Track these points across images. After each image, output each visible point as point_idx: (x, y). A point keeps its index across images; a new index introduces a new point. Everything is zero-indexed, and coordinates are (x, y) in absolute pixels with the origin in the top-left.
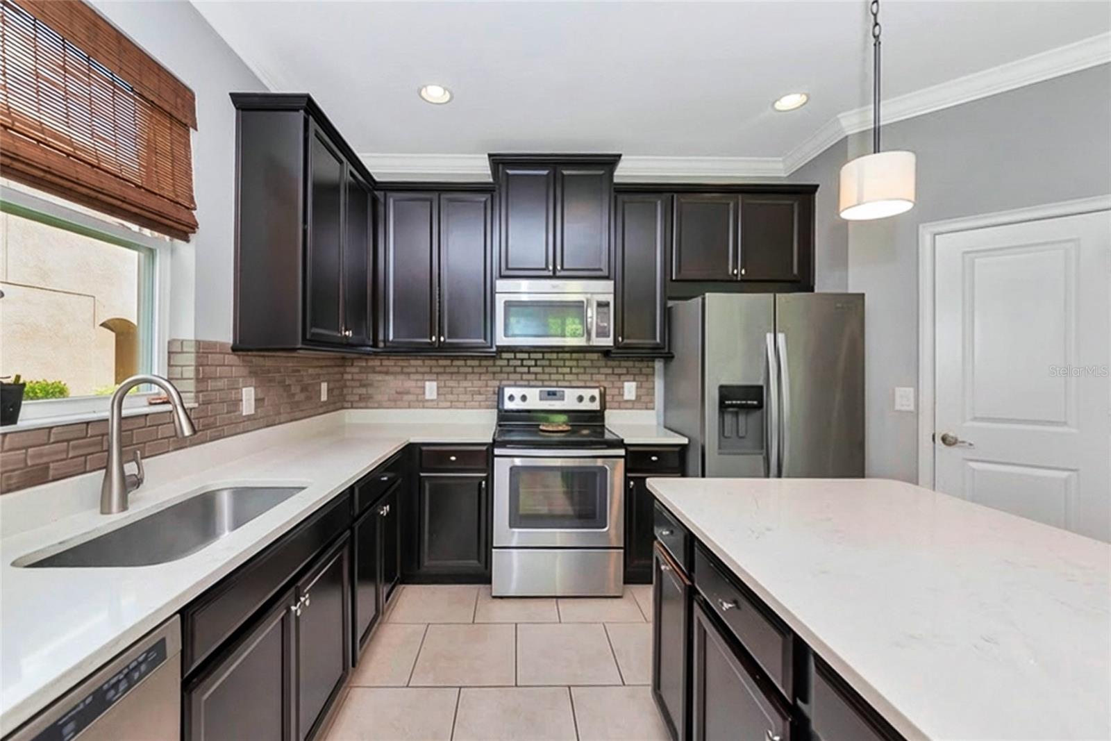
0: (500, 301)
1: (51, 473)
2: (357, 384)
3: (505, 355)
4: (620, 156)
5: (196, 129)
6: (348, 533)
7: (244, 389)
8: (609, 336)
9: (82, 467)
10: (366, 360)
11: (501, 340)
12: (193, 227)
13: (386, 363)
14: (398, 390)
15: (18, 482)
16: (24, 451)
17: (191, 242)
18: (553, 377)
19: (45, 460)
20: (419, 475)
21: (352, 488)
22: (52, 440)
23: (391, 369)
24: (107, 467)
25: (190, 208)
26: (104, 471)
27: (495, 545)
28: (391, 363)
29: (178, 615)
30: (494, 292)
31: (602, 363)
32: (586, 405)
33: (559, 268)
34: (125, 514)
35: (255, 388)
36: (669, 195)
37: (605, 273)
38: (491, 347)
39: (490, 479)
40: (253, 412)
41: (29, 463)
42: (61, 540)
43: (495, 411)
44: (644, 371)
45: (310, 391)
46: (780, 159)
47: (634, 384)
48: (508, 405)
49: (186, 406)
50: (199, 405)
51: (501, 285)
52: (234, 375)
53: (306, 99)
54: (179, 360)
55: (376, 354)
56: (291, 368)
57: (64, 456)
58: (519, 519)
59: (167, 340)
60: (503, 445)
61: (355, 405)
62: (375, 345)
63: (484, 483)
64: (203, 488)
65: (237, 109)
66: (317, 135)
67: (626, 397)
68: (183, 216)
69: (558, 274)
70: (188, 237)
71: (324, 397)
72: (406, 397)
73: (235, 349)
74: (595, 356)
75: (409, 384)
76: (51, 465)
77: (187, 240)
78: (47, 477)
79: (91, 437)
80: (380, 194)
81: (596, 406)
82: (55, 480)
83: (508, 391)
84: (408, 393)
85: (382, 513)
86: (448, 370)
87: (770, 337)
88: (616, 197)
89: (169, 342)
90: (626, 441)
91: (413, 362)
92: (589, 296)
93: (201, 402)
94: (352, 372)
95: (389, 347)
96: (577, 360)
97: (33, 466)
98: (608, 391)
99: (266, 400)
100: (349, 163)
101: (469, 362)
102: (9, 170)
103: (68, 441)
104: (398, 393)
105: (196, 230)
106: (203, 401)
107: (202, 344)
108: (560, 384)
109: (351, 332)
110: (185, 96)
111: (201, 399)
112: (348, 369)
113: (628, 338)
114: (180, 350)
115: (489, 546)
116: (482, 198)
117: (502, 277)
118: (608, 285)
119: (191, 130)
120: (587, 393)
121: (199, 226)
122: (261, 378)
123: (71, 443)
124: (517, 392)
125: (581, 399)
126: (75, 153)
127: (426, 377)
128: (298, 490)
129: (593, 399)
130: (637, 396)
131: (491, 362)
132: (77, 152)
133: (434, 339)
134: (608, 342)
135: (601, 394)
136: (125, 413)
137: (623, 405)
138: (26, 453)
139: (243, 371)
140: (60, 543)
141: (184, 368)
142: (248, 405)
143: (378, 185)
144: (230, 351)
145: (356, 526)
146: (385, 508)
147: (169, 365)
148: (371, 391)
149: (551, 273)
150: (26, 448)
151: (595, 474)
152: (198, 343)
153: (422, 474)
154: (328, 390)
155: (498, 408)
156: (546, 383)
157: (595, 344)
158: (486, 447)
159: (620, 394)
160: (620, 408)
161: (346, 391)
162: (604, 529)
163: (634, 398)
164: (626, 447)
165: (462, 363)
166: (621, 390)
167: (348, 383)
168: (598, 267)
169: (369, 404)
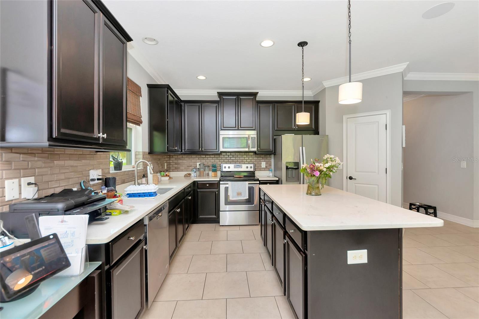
0: (221, 137)
2: (174, 164)
3: (223, 154)
4: (258, 92)
5: (141, 97)
8: (255, 148)
10: (177, 156)
11: (222, 149)
13: (184, 157)
14: (188, 165)
18: (239, 161)
21: (184, 189)
23: (186, 159)
25: (140, 117)
26: (134, 182)
27: (220, 210)
30: (219, 135)
31: (255, 156)
32: (249, 169)
33: (239, 127)
36: (274, 104)
37: (254, 128)
38: (218, 151)
39: (219, 191)
44: (268, 158)
46: (310, 91)
48: (224, 170)
51: (222, 132)
53: (168, 85)
54: (138, 157)
55: (182, 154)
56: (159, 159)
58: (227, 203)
60: (223, 181)
62: (181, 151)
63: (217, 192)
66: (170, 94)
67: (262, 167)
68: (139, 119)
69: (239, 129)
70: (140, 125)
71: (166, 168)
72: (191, 168)
74: (252, 154)
75: (192, 163)
80: (183, 104)
81: (252, 170)
82: (126, 183)
83: (224, 165)
84: (191, 166)
85: (189, 198)
86: (204, 159)
87: (301, 148)
88: (257, 105)
89: (136, 152)
90: (260, 179)
91: (193, 156)
92: (249, 135)
94: (173, 160)
95: (186, 152)
96: (247, 155)
98: (256, 165)
100: (176, 98)
101: (211, 156)
104: (188, 166)
108: (241, 163)
109: (177, 148)
110: (139, 89)
112: (171, 159)
114: (138, 154)
115: (219, 211)
116: (215, 105)
117: (221, 130)
118: (255, 132)
120: (249, 166)
121: (142, 122)
124: (227, 165)
125: (247, 167)
127: (197, 161)
129: (251, 167)
130: (266, 166)
131: (218, 156)
133: (200, 149)
134: (256, 150)
135: (254, 166)
137: (261, 169)
139: (150, 159)
141: (140, 159)
143: (182, 101)
144: (148, 154)
147: (136, 158)
148: (179, 166)
149: (237, 129)
152: (143, 152)
153: (198, 190)
154: (167, 165)
155: (221, 171)
156: (236, 163)
157: (251, 150)
158: (217, 182)
159: (260, 166)
160: (260, 170)
161: (171, 166)
162: (253, 205)
163: (265, 167)
164: (260, 181)
165: (209, 156)
166: (261, 165)
167: (171, 164)
168: (252, 126)
169: (178, 170)
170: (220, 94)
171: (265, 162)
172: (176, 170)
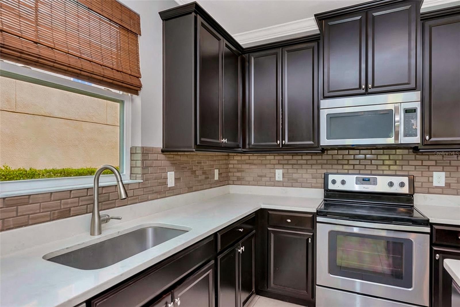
0: (323, 115)
1: (72, 213)
2: (236, 170)
3: (329, 152)
5: (141, 35)
6: (213, 262)
7: (168, 173)
8: (416, 135)
9: (86, 210)
11: (324, 141)
12: (140, 87)
13: (251, 158)
14: (259, 174)
15: (58, 216)
16: (60, 201)
17: (139, 96)
18: (368, 167)
19: (69, 206)
20: (268, 229)
21: (215, 234)
22: (72, 197)
23: (255, 162)
24: (93, 212)
25: (138, 77)
27: (318, 284)
28: (255, 158)
29: (85, 304)
30: (319, 109)
31: (413, 157)
32: (396, 189)
33: (370, 86)
34: (100, 236)
35: (175, 172)
37: (413, 85)
39: (314, 238)
40: (174, 185)
41: (62, 207)
42: (67, 247)
43: (322, 191)
44: (453, 163)
45: (208, 175)
47: (443, 174)
48: (331, 187)
49: (124, 182)
50: (143, 181)
51: (324, 103)
52: (162, 166)
53: (195, 5)
54: (135, 157)
55: (244, 152)
56: (197, 161)
57: (77, 205)
58: (337, 269)
59: (130, 147)
61: (250, 183)
62: (244, 146)
63: (310, 239)
64: (140, 225)
65: (163, 20)
66: (202, 24)
67: (435, 184)
68: (134, 81)
69: (369, 91)
70: (138, 93)
71: (216, 177)
72: (264, 179)
73: (163, 151)
74: (406, 151)
75: (265, 171)
76: (72, 209)
77: (137, 94)
78: (70, 215)
79: (89, 196)
80: (245, 56)
81: (405, 190)
82: (73, 216)
83: (331, 177)
84: (265, 176)
85: (239, 251)
86: (290, 162)
88: (423, 23)
89: (131, 148)
90: (431, 221)
91: (268, 157)
92: (396, 105)
93: (144, 180)
95: (251, 148)
96: (389, 155)
97: (64, 209)
98: (417, 179)
99: (181, 179)
100: (224, 39)
101: (304, 157)
102: (53, 68)
103: (79, 197)
104: (259, 176)
105: (141, 88)
106: (145, 179)
107: (145, 148)
108: (373, 172)
109: (226, 140)
110: (135, 18)
111: (145, 178)
112: (231, 162)
113: (435, 137)
114: (135, 152)
115: (314, 284)
117: (325, 98)
118: (416, 95)
119: (139, 35)
120: (397, 180)
121: (142, 87)
122: (177, 167)
123: (80, 198)
124: (339, 178)
125: (391, 184)
126: (81, 56)
127: (276, 166)
128: (184, 232)
129: (402, 185)
130: (447, 184)
131: (319, 157)
132: (82, 55)
133: (278, 142)
134: (416, 140)
135: (410, 180)
136: (101, 184)
137: (431, 190)
138: (61, 202)
139: (167, 163)
140: (67, 248)
141: (137, 161)
142: (171, 182)
143: (244, 50)
144: (161, 153)
145: (219, 257)
146: (242, 248)
147: (131, 160)
149: (364, 91)
150: (61, 200)
151: (402, 244)
152: (143, 148)
153: (269, 229)
154: (219, 174)
155: (324, 188)
156: (362, 172)
158: (311, 215)
159: (429, 182)
160: (429, 193)
161: (230, 174)
162: (410, 289)
163: (444, 185)
164: (431, 225)
165: (300, 157)
166: (430, 178)
167: (231, 170)
168: (407, 82)
169: (243, 182)
170: (321, 18)
171: (444, 173)
172: (239, 182)
